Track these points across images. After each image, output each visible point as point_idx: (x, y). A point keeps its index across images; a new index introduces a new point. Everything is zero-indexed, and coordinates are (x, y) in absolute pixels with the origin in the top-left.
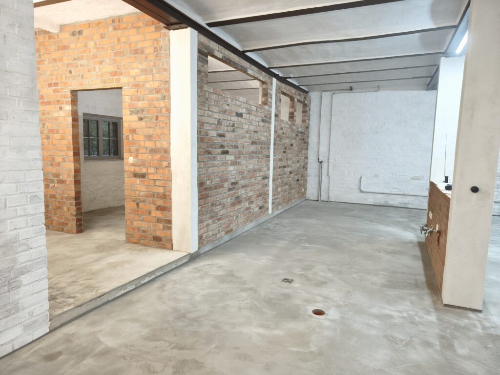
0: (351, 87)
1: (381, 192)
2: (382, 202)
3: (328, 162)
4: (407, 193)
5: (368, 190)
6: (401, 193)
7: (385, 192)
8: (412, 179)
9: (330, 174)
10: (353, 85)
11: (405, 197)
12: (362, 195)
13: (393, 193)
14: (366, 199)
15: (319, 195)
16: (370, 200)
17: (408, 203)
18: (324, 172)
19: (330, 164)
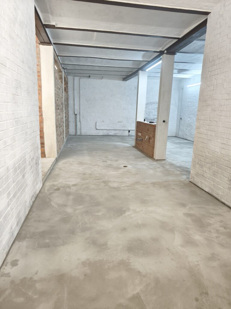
0: (90, 76)
1: (106, 129)
2: (106, 134)
3: (80, 114)
4: (116, 129)
5: (99, 129)
6: (114, 129)
7: (107, 129)
8: (118, 122)
9: (81, 121)
10: (91, 75)
11: (115, 131)
12: (97, 131)
13: (111, 129)
14: (99, 133)
15: (76, 132)
16: (101, 133)
17: (117, 134)
18: (78, 120)
19: (81, 116)
